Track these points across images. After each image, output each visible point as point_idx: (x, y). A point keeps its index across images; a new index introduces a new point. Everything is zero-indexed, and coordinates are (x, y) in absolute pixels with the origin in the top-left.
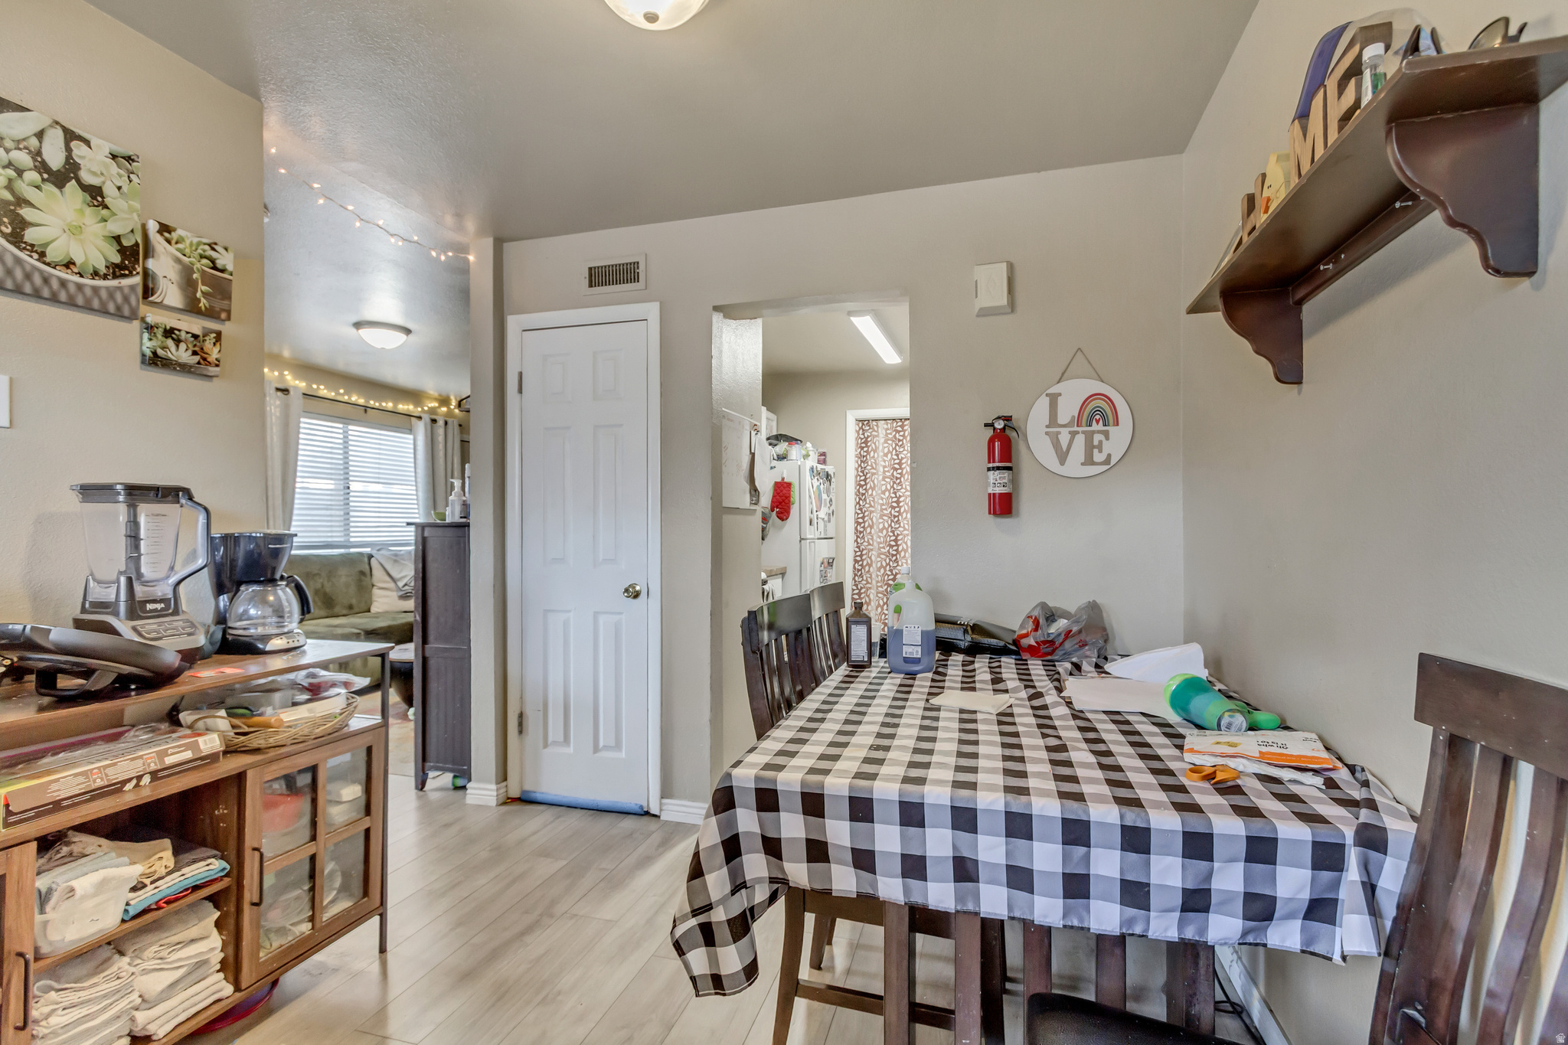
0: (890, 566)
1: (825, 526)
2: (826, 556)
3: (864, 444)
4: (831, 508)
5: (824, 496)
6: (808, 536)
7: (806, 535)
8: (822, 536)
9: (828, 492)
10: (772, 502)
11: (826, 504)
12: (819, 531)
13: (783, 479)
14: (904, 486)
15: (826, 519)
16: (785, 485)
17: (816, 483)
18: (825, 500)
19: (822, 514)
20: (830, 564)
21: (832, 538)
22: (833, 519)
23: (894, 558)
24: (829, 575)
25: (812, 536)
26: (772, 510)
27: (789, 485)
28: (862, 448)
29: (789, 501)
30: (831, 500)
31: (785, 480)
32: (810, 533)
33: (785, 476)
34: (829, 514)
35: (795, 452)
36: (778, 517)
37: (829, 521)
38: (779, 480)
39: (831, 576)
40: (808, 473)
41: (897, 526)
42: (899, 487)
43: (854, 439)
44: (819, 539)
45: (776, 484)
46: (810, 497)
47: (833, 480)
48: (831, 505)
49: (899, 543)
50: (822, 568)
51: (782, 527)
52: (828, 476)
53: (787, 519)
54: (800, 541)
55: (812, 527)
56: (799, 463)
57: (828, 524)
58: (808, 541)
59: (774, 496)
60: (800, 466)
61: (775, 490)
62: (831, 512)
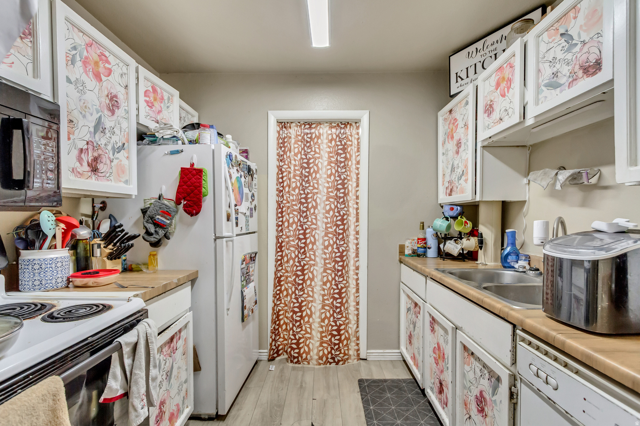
0: (299, 258)
1: (247, 221)
2: (250, 251)
3: (282, 143)
4: (254, 203)
5: (246, 190)
6: (225, 234)
7: (222, 233)
8: (244, 231)
9: (250, 187)
10: (178, 192)
11: (247, 199)
12: (240, 226)
13: (192, 165)
14: (312, 184)
15: (248, 213)
16: (194, 172)
17: (235, 175)
18: (247, 194)
19: (243, 208)
20: (252, 259)
21: (254, 232)
22: (255, 214)
23: (303, 250)
24: (251, 270)
25: (230, 234)
26: (178, 202)
27: (200, 172)
28: (281, 148)
29: (200, 192)
30: (253, 196)
31: (195, 167)
32: (226, 229)
33: (195, 161)
34: (251, 209)
35: (208, 136)
36: (185, 211)
37: (251, 216)
38: (188, 166)
39: (253, 271)
40: (224, 160)
41: (306, 220)
42: (307, 185)
43: (276, 139)
44: (237, 235)
45: (183, 170)
46: (227, 188)
47: (255, 176)
48: (253, 200)
49: (307, 236)
50: (244, 266)
51: (191, 224)
52: (249, 170)
53: (197, 213)
54: (215, 240)
55: (230, 223)
56: (213, 147)
57: (250, 219)
58: (224, 239)
59: (180, 186)
60: (213, 151)
61: (182, 178)
62: (253, 206)
